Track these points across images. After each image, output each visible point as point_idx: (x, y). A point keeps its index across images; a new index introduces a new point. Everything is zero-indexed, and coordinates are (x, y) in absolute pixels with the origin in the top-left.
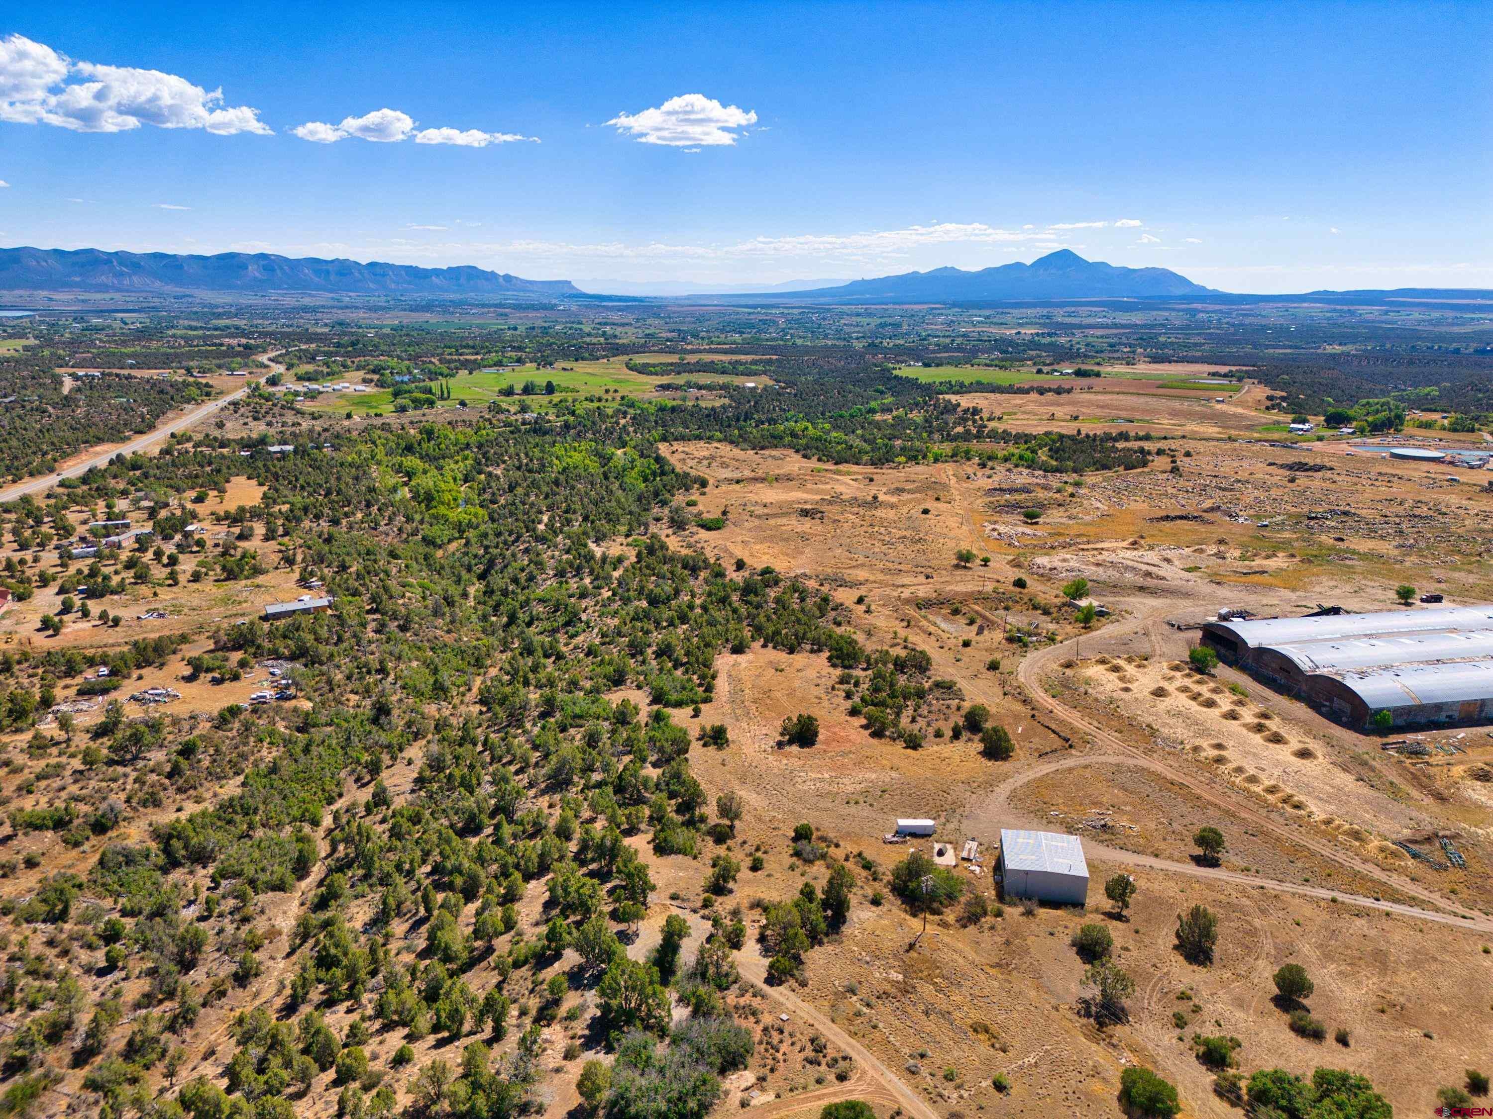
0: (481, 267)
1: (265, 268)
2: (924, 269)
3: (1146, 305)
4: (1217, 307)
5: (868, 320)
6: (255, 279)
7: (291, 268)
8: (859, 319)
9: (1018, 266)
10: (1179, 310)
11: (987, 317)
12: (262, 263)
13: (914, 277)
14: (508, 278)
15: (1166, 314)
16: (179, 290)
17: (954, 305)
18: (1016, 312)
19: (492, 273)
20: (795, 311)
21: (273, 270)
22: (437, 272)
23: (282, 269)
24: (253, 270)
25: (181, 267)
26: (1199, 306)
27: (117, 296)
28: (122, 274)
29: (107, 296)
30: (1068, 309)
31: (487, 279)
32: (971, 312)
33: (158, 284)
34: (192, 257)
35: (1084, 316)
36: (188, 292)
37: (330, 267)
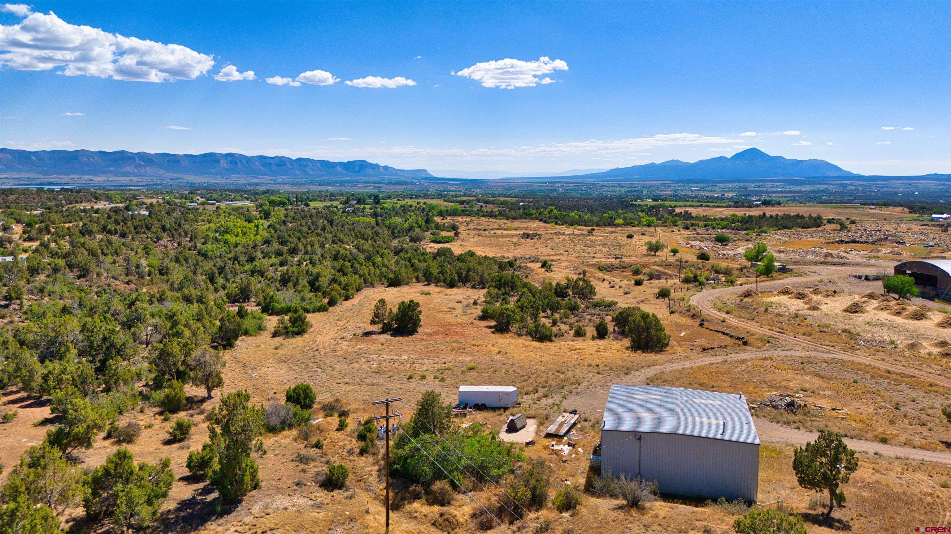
0: (369, 161)
1: (231, 162)
2: (659, 161)
3: (812, 181)
4: (861, 183)
5: (620, 189)
6: (224, 168)
7: (247, 162)
8: (613, 189)
9: (722, 158)
10: (834, 185)
11: (702, 188)
12: (229, 159)
13: (651, 166)
14: (386, 168)
15: (826, 186)
16: (175, 175)
17: (678, 182)
18: (721, 185)
19: (376, 165)
20: (572, 185)
21: (236, 163)
22: (340, 164)
23: (241, 162)
24: (223, 163)
25: (179, 161)
26: (849, 182)
27: (135, 179)
28: (140, 166)
29: (128, 179)
30: (758, 184)
31: (372, 169)
32: (690, 185)
33: (162, 172)
34: (186, 155)
35: (768, 186)
36: (180, 176)
37: (272, 161)
